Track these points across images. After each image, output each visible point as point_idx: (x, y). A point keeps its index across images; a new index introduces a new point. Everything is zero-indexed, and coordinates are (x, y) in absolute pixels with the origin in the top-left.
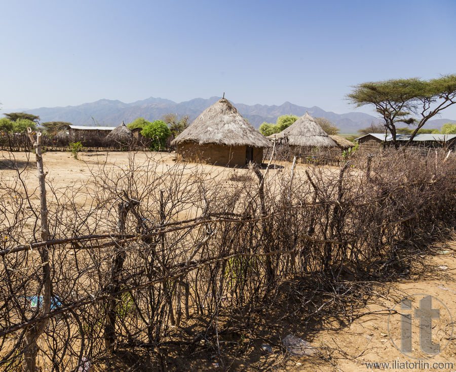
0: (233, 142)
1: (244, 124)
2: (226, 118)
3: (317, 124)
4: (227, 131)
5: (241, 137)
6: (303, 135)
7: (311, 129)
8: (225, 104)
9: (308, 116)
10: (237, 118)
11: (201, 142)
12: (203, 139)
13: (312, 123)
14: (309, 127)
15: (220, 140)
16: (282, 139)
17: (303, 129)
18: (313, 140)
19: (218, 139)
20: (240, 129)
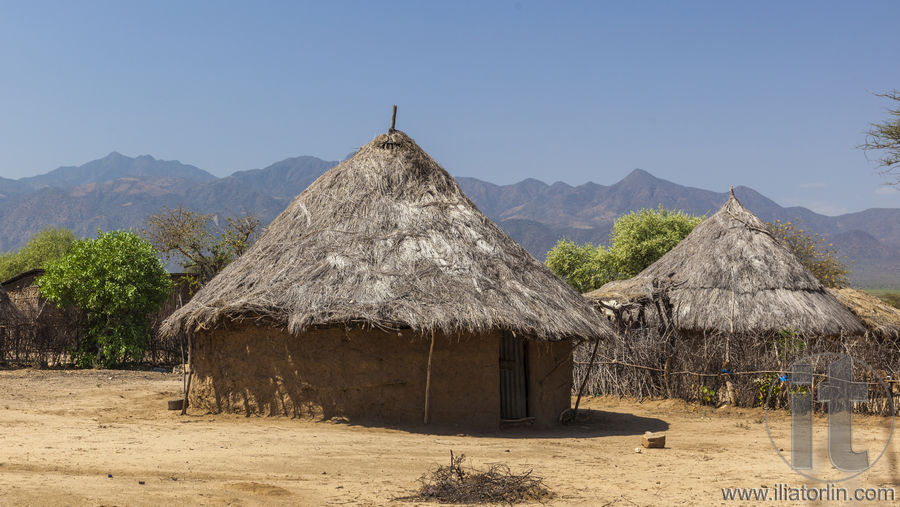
0: (439, 315)
1: (486, 238)
2: (408, 211)
3: (776, 243)
4: (411, 270)
5: (477, 295)
6: (727, 288)
7: (757, 263)
8: (402, 154)
9: (738, 209)
10: (454, 214)
11: (296, 320)
12: (306, 306)
13: (757, 238)
14: (750, 255)
15: (384, 309)
16: (644, 302)
17: (723, 262)
18: (766, 307)
19: (373, 302)
20: (467, 261)
